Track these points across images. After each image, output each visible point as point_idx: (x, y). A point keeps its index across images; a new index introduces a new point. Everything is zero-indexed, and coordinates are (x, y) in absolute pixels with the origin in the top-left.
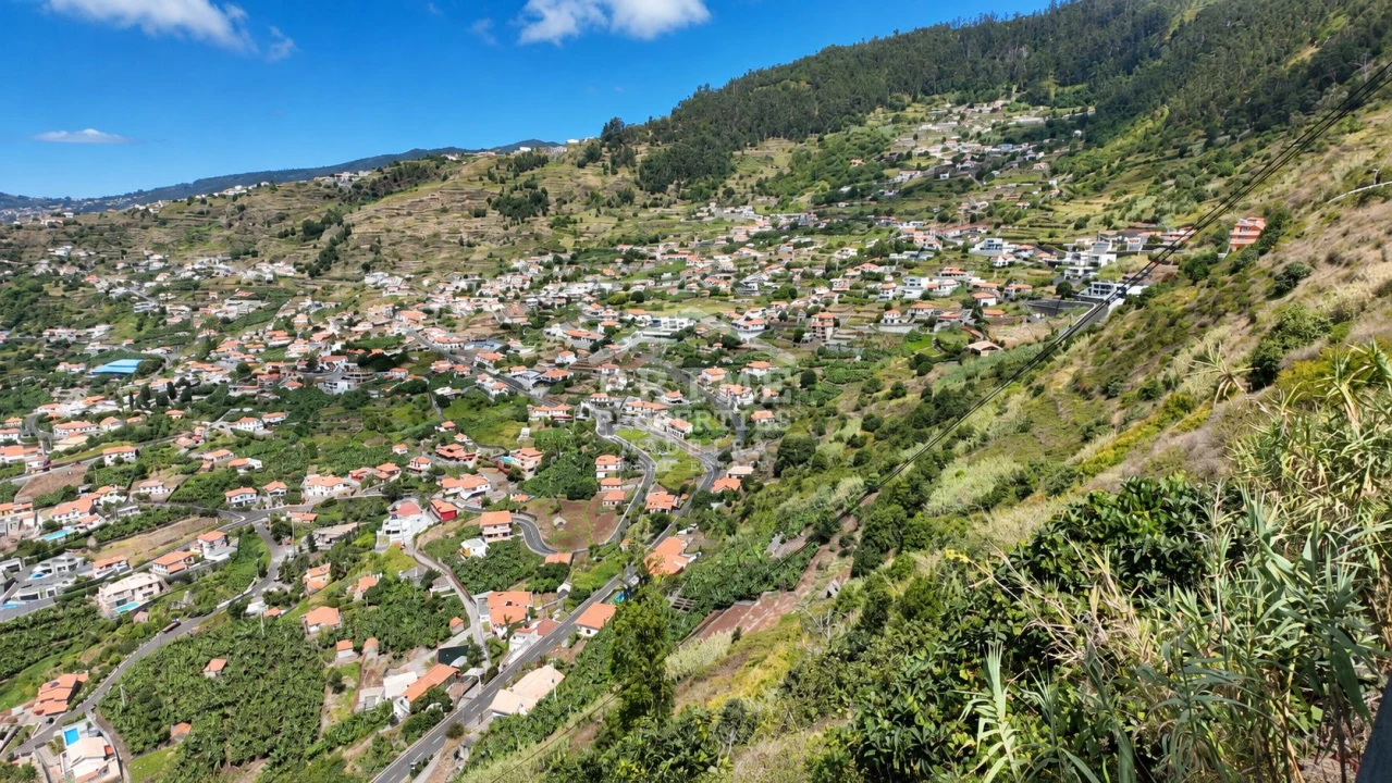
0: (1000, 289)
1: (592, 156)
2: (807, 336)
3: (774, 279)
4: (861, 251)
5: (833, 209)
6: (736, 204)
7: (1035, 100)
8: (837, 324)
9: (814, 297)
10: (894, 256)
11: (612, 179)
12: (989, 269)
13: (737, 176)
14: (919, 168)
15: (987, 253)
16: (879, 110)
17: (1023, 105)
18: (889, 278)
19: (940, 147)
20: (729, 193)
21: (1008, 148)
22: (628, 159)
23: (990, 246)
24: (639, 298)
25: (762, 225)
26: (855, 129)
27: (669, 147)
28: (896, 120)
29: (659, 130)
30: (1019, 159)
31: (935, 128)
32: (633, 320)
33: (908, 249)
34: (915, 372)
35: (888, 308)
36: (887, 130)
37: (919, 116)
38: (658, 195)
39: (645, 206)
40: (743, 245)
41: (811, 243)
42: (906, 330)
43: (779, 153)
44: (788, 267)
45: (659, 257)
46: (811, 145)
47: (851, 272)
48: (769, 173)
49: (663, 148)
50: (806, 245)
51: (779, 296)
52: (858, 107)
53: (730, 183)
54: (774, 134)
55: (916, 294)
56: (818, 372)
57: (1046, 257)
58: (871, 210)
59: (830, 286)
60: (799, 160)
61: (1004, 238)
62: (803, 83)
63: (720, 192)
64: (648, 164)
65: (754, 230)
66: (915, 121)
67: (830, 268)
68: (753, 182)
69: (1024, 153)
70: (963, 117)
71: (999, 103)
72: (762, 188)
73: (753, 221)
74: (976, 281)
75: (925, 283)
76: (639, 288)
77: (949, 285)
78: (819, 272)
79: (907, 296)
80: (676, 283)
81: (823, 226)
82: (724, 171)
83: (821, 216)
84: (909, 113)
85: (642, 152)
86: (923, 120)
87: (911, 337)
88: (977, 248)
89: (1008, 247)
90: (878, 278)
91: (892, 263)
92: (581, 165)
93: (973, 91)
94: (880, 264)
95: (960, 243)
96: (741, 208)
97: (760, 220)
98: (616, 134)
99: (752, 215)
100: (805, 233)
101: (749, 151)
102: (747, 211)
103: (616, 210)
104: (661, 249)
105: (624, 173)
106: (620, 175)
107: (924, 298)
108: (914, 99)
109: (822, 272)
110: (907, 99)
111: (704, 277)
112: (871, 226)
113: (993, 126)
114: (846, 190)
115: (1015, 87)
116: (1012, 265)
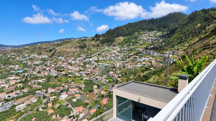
0: (155, 60)
1: (93, 39)
2: (126, 67)
3: (121, 58)
4: (134, 54)
5: (130, 47)
6: (115, 46)
8: (130, 65)
9: (127, 61)
10: (139, 54)
11: (96, 43)
12: (153, 57)
14: (143, 41)
15: (153, 54)
16: (137, 32)
17: (159, 32)
18: (138, 58)
19: (146, 38)
20: (114, 44)
21: (156, 38)
22: (99, 40)
23: (153, 53)
26: (133, 35)
27: (105, 38)
28: (139, 34)
29: (104, 35)
30: (158, 40)
31: (145, 35)
32: (99, 64)
33: (141, 53)
34: (142, 72)
35: (138, 62)
36: (138, 35)
37: (142, 33)
38: (103, 45)
39: (101, 47)
41: (127, 52)
42: (141, 66)
43: (121, 38)
44: (123, 56)
45: (103, 54)
46: (126, 38)
47: (132, 57)
48: (120, 42)
50: (126, 52)
51: (122, 60)
52: (133, 32)
53: (114, 43)
54: (121, 36)
55: (142, 60)
56: (127, 72)
57: (162, 55)
58: (136, 47)
59: (129, 59)
60: (125, 40)
61: (156, 52)
62: (125, 28)
63: (113, 44)
64: (102, 40)
65: (118, 50)
66: (142, 34)
67: (129, 56)
68: (118, 43)
70: (149, 33)
71: (154, 31)
72: (119, 44)
73: (118, 49)
74: (151, 58)
75: (144, 59)
76: (100, 59)
77: (147, 59)
78: (127, 57)
79: (141, 61)
80: (106, 59)
81: (128, 50)
82: (113, 42)
83: (128, 48)
84: (141, 33)
85: (101, 39)
86: (143, 34)
87: (141, 67)
88: (151, 53)
89: (156, 53)
90: (137, 58)
91: (139, 56)
92: (92, 41)
93: (151, 30)
94: (137, 56)
95: (149, 53)
96: (116, 47)
97: (119, 49)
98: (97, 36)
99: (117, 48)
100: (125, 51)
101: (117, 38)
102: (117, 47)
103: (97, 47)
104: (104, 53)
105: (98, 42)
106: (97, 42)
107: (143, 61)
108: (142, 31)
109: (128, 57)
110: (141, 31)
111: (110, 57)
112: (135, 50)
113: (154, 35)
114: (132, 44)
115: (157, 29)
116: (156, 56)
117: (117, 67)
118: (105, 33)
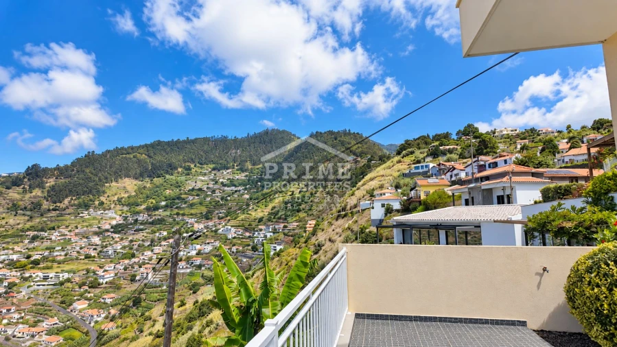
1: (17, 182)
2: (138, 278)
3: (124, 247)
4: (169, 233)
5: (156, 212)
6: (105, 209)
7: (244, 171)
8: (154, 271)
9: (144, 257)
10: (185, 235)
11: (27, 196)
12: (225, 240)
13: (106, 195)
14: (198, 195)
15: (225, 233)
16: (180, 169)
17: (238, 172)
19: (206, 186)
21: (232, 189)
22: (41, 186)
23: (226, 230)
24: (36, 263)
25: (118, 220)
26: (168, 177)
28: (187, 175)
29: (61, 171)
30: (237, 193)
31: (204, 179)
32: (31, 276)
34: (192, 292)
35: (180, 260)
36: (183, 178)
38: (58, 204)
39: (49, 210)
40: (107, 231)
41: (145, 229)
42: (188, 271)
43: (129, 185)
44: (130, 241)
45: (53, 238)
46: (147, 183)
47: (163, 243)
48: (124, 194)
49: (63, 181)
50: (142, 229)
51: (125, 257)
52: (170, 168)
53: (103, 199)
54: (128, 176)
55: (194, 253)
56: (143, 296)
57: (248, 234)
58: (175, 213)
59: (152, 251)
60: (140, 189)
61: (232, 226)
62: (144, 155)
63: (97, 203)
64: (53, 188)
65: (114, 223)
66: (195, 175)
67: (152, 241)
68: (116, 198)
69: (240, 191)
70: (216, 175)
71: (229, 171)
72: (120, 202)
73: (114, 218)
75: (198, 247)
76: (38, 257)
77: (209, 248)
78: (147, 244)
79: (189, 255)
80: (63, 253)
81: (151, 220)
82: (99, 193)
83: (150, 216)
85: (51, 182)
86: (198, 175)
87: (191, 274)
88: (221, 231)
89: (233, 230)
91: (183, 239)
92: (8, 188)
95: (214, 228)
96: (107, 212)
97: (118, 217)
98: (35, 174)
99: (114, 215)
100: (142, 224)
101: (114, 184)
102: (110, 214)
103: (28, 213)
104: (57, 233)
105: (37, 192)
106: (34, 193)
107: (197, 254)
108: (195, 166)
109: (149, 243)
110: (192, 166)
111: (81, 248)
112: (175, 220)
113: (228, 179)
114: (163, 203)
115: (236, 165)
116: (234, 238)
117: (106, 283)
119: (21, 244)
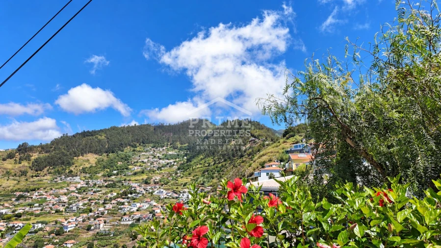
0: (162, 206)
1: (10, 156)
2: (92, 228)
3: (84, 205)
4: (118, 194)
5: (110, 179)
6: (73, 176)
7: (175, 148)
8: (105, 223)
9: (98, 212)
10: (129, 195)
11: (18, 166)
12: (159, 199)
13: (74, 166)
14: (140, 166)
15: (158, 194)
16: (129, 147)
17: (172, 149)
18: (126, 204)
19: (147, 159)
20: (70, 172)
21: (167, 161)
22: (28, 158)
23: (160, 192)
24: (19, 216)
25: (82, 184)
26: (120, 152)
28: (134, 151)
29: (43, 148)
30: (169, 165)
31: (146, 154)
32: (14, 226)
33: (135, 193)
34: (131, 239)
35: (125, 214)
36: (130, 154)
38: (39, 172)
39: (32, 177)
40: (73, 192)
41: (101, 191)
42: (130, 223)
43: (92, 159)
44: (90, 200)
45: (34, 197)
46: (104, 157)
47: (113, 202)
48: (87, 165)
49: (44, 155)
50: (98, 191)
51: (84, 212)
52: (121, 146)
53: (72, 168)
54: (91, 152)
55: (135, 209)
56: (96, 242)
57: (175, 195)
58: (123, 179)
59: (104, 207)
61: (164, 189)
62: (103, 137)
63: (67, 171)
64: (36, 161)
65: (79, 186)
66: (139, 151)
67: (105, 200)
69: (171, 163)
70: (154, 151)
71: (164, 148)
72: (84, 171)
73: (79, 183)
74: (155, 204)
75: (138, 205)
76: (21, 211)
77: (146, 206)
78: (101, 202)
79: (132, 210)
80: (40, 208)
81: (106, 184)
82: (69, 164)
83: (105, 181)
84: (138, 149)
85: (35, 156)
86: (142, 151)
87: (131, 225)
88: (156, 192)
89: (165, 192)
90: (123, 204)
91: (128, 198)
92: (4, 160)
93: (157, 144)
94: (123, 198)
95: (151, 191)
96: (74, 178)
97: (82, 182)
98: (24, 149)
99: (79, 181)
100: (99, 187)
101: (81, 157)
102: (77, 179)
103: (18, 178)
104: (37, 194)
105: (25, 163)
106: (23, 164)
107: (137, 210)
108: (140, 145)
109: (103, 201)
110: (138, 145)
111: (53, 205)
112: (123, 185)
113: (163, 155)
114: (115, 172)
115: (169, 144)
116: (165, 198)
117: (69, 231)
118: (49, 143)
119: (10, 202)
